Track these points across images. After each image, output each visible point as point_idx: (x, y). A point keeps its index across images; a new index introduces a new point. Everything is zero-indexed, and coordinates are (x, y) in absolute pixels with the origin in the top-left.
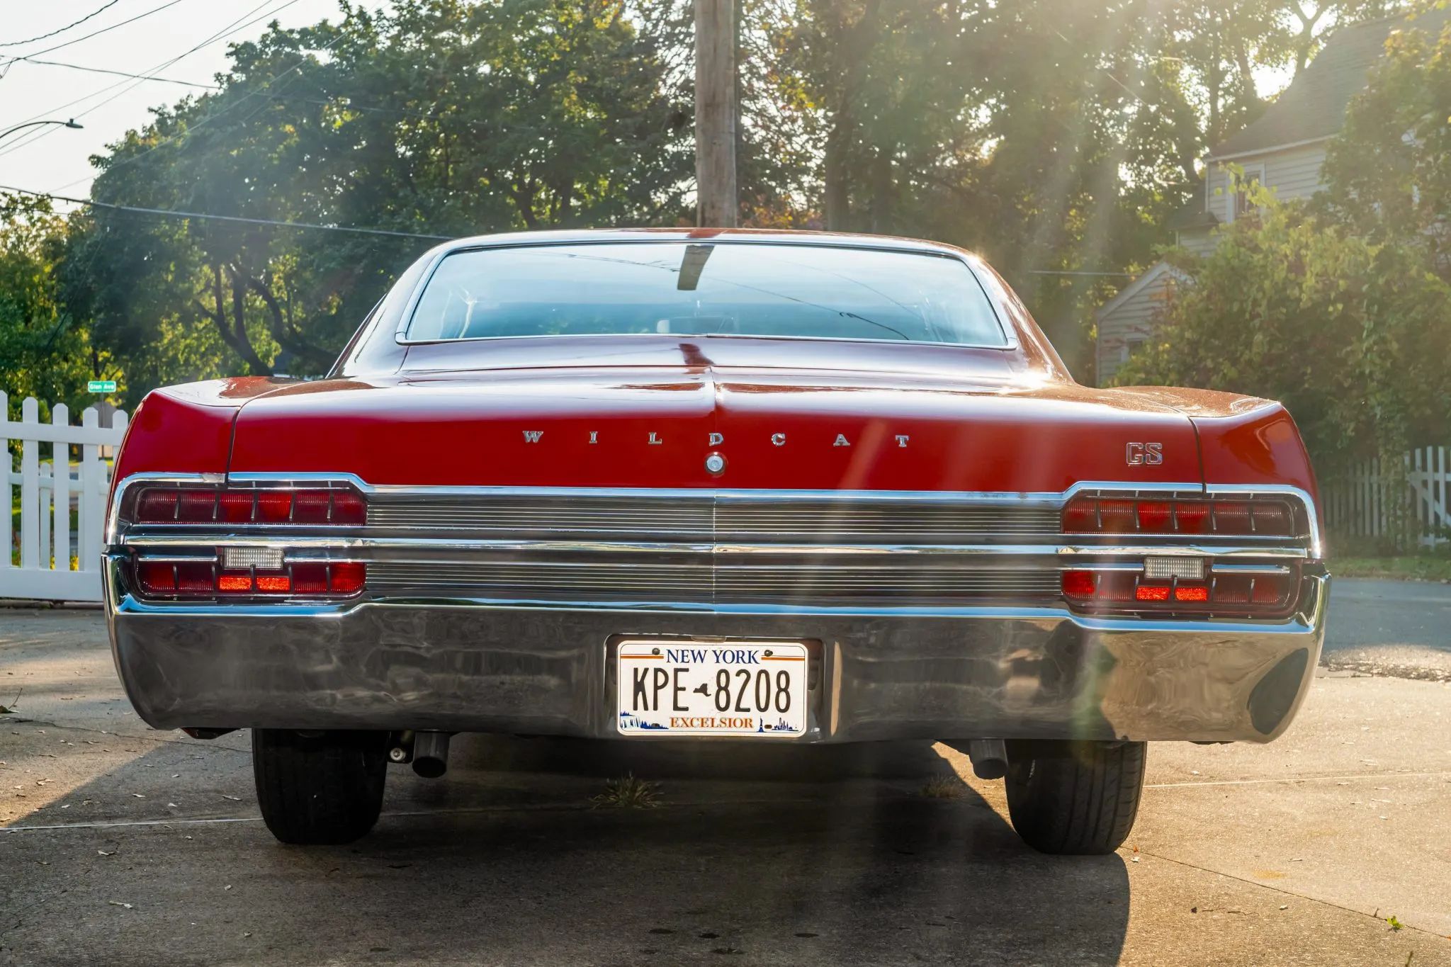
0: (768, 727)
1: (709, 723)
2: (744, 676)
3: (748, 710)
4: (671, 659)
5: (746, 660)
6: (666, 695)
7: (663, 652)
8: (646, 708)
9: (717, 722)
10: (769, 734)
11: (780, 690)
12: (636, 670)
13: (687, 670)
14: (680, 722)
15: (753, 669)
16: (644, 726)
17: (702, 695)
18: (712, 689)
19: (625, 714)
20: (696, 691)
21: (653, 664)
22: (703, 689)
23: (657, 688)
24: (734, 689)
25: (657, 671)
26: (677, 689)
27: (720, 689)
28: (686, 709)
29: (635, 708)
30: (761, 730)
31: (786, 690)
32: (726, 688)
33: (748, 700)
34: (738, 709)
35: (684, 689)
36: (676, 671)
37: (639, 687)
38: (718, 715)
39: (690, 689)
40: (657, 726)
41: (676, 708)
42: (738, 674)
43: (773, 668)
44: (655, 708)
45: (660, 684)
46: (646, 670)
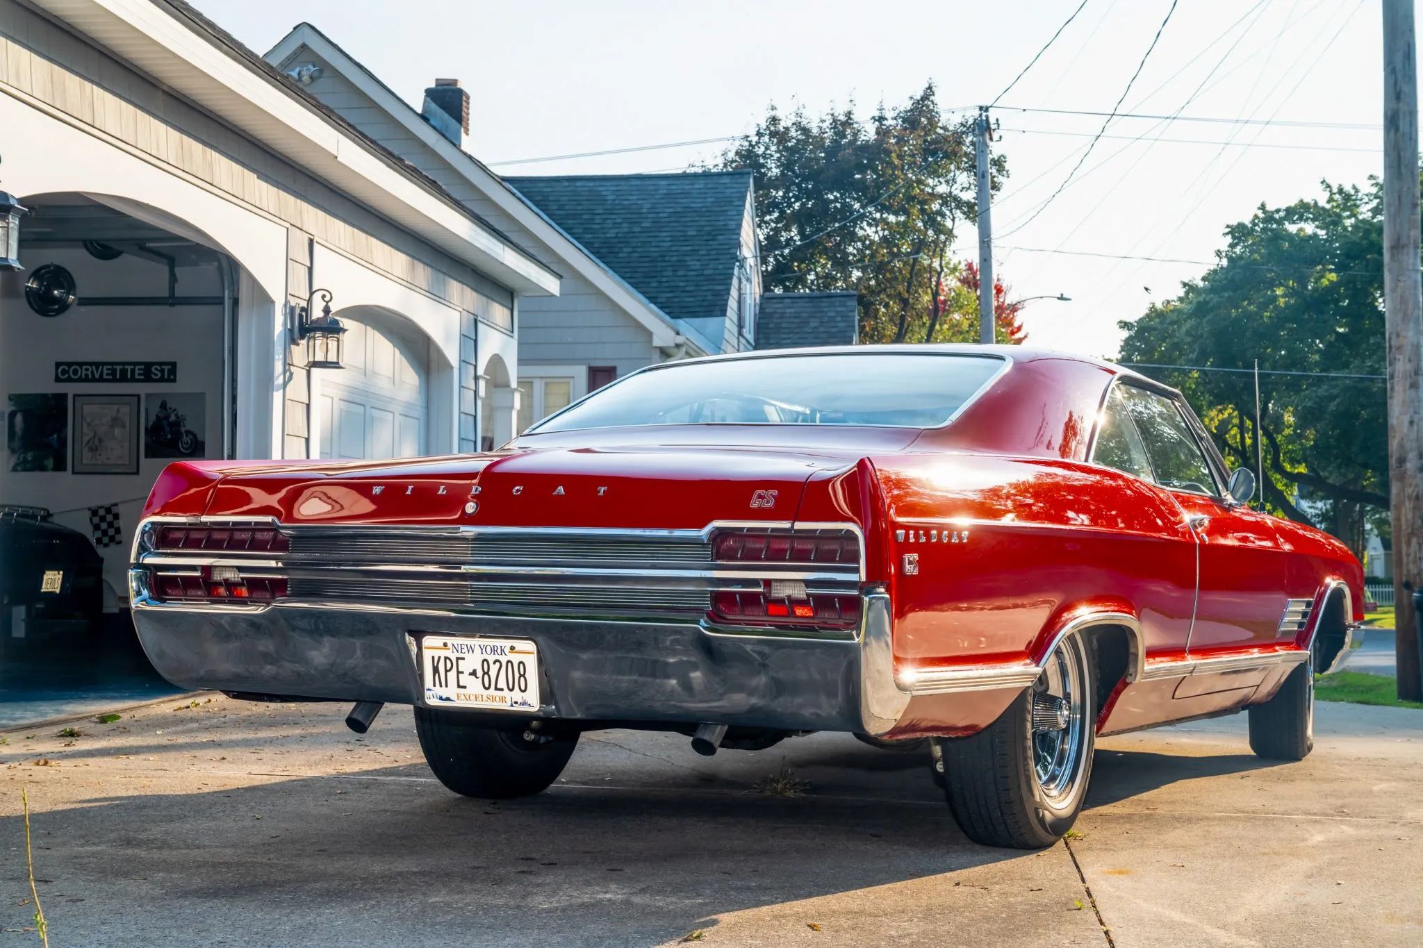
0: (516, 703)
1: (480, 698)
2: (498, 664)
3: (502, 690)
4: (455, 651)
5: (499, 653)
6: (452, 675)
7: (450, 645)
8: (441, 686)
9: (485, 698)
10: (517, 708)
11: (521, 676)
12: (433, 657)
13: (463, 659)
14: (463, 697)
15: (504, 659)
16: (441, 698)
17: (473, 677)
18: (480, 673)
19: (429, 690)
20: (470, 674)
21: (443, 653)
22: (474, 673)
23: (447, 671)
24: (493, 673)
25: (446, 658)
26: (459, 672)
27: (485, 673)
28: (465, 687)
29: (434, 685)
30: (512, 705)
31: (524, 676)
32: (487, 673)
33: (502, 684)
34: (496, 689)
35: (462, 673)
36: (458, 659)
37: (436, 670)
38: (485, 693)
39: (466, 673)
40: (448, 699)
41: (459, 686)
42: (495, 663)
43: (516, 659)
44: (446, 686)
45: (448, 668)
46: (439, 658)
